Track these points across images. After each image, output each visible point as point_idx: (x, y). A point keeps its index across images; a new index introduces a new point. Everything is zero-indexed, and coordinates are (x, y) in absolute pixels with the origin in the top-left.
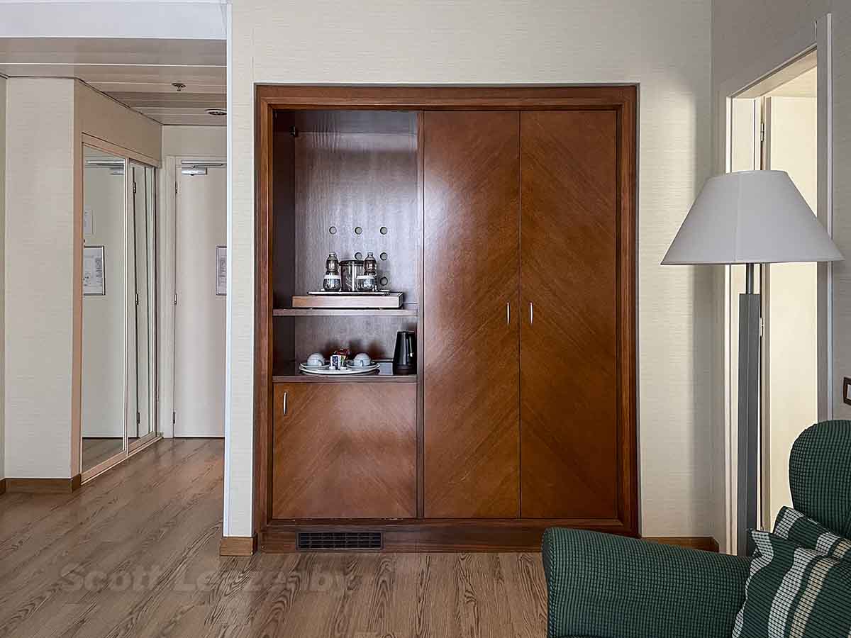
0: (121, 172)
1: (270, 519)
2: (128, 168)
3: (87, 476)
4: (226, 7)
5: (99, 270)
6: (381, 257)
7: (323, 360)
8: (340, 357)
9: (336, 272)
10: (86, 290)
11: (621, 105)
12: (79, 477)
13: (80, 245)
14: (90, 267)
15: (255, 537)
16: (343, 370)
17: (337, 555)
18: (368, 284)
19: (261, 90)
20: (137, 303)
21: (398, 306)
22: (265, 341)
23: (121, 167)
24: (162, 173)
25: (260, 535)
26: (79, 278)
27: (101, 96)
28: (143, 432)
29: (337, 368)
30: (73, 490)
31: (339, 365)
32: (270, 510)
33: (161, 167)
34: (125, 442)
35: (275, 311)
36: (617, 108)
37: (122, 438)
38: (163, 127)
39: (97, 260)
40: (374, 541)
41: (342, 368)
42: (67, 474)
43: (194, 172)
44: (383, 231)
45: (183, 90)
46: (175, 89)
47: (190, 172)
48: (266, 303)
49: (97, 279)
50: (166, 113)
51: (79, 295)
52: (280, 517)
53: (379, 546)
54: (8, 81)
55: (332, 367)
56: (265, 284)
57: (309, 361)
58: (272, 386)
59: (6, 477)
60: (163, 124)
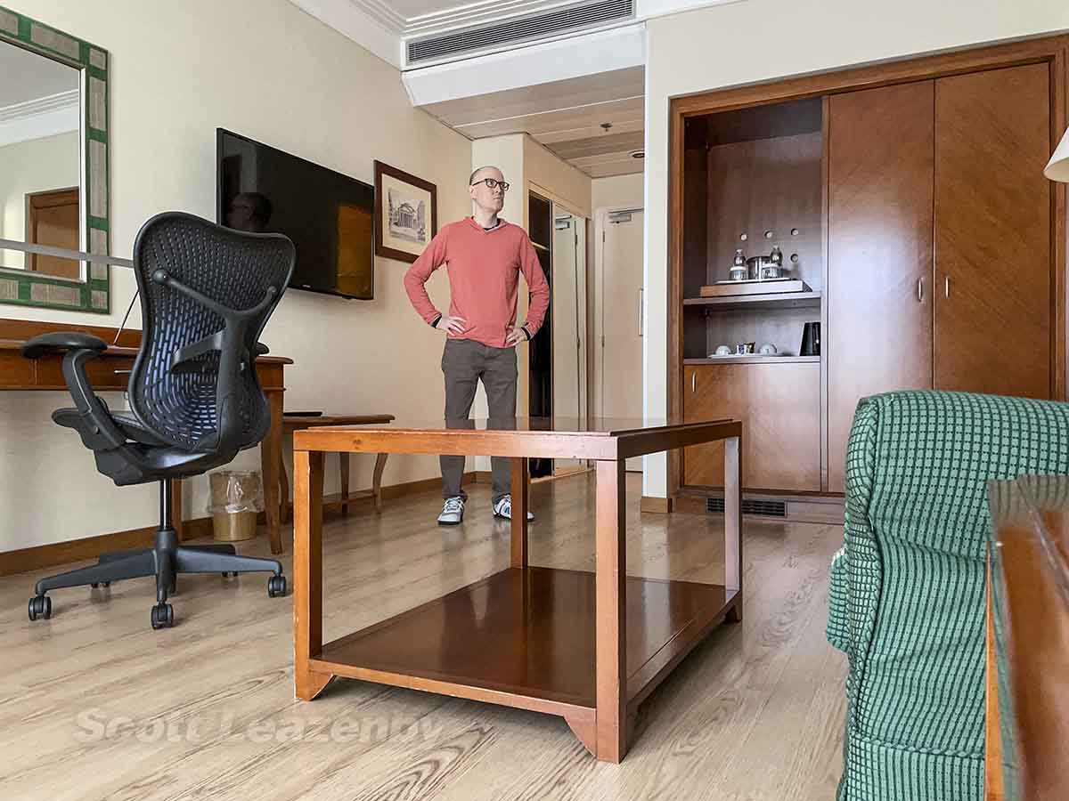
1: (682, 485)
4: (645, 34)
6: (791, 258)
7: (731, 351)
8: (745, 346)
9: (742, 264)
11: (1054, 56)
15: (670, 501)
16: (748, 355)
18: (773, 274)
19: (674, 102)
21: (801, 290)
22: (676, 328)
27: (542, 150)
32: (682, 478)
35: (685, 300)
36: (1049, 59)
38: (593, 181)
40: (778, 510)
41: (748, 353)
44: (795, 232)
45: (609, 131)
46: (603, 132)
48: (677, 293)
50: (596, 161)
52: (692, 484)
53: (783, 514)
54: (475, 144)
55: (738, 354)
56: (676, 277)
57: (717, 352)
58: (682, 367)
59: (476, 470)
60: (593, 178)
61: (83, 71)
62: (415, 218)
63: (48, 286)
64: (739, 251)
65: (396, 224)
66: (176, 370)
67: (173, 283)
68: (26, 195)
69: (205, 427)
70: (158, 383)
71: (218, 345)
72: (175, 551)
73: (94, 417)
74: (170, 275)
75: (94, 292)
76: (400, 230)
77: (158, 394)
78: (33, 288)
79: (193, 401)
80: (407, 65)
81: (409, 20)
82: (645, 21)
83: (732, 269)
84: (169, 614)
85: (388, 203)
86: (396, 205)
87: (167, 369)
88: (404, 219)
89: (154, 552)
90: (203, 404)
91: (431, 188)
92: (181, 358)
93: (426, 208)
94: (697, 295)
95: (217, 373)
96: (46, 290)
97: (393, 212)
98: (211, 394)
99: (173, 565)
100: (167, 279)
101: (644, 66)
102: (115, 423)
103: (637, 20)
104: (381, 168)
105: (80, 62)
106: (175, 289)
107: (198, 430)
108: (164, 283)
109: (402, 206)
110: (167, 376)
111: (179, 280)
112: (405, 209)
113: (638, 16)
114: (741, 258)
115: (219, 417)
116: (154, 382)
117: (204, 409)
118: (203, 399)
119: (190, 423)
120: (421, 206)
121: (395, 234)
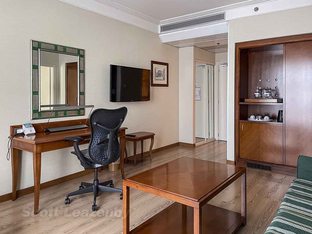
0: (204, 67)
1: (239, 157)
2: (206, 67)
3: (197, 144)
4: (228, 24)
5: (199, 94)
6: (275, 88)
7: (255, 118)
8: (259, 117)
9: (259, 92)
10: (196, 99)
12: (195, 144)
13: (195, 87)
14: (197, 93)
15: (235, 162)
16: (260, 120)
17: (258, 170)
18: (268, 96)
19: (237, 44)
20: (209, 102)
21: (277, 102)
22: (237, 111)
23: (204, 66)
24: (215, 66)
25: (237, 161)
26: (195, 96)
27: (200, 49)
28: (211, 137)
29: (258, 119)
30: (194, 147)
31: (259, 119)
32: (239, 156)
33: (215, 65)
34: (206, 139)
35: (240, 103)
37: (205, 139)
38: (216, 54)
39: (199, 91)
40: (269, 169)
41: (260, 119)
42: (192, 143)
43: (224, 66)
44: (276, 80)
45: (219, 45)
46: (217, 45)
47: (223, 66)
48: (237, 101)
49: (199, 96)
50: (216, 50)
51: (194, 100)
52: (242, 157)
53: (271, 170)
54: (180, 49)
55: (257, 119)
56: (237, 95)
57: (251, 117)
58: (239, 123)
59: (180, 142)
60: (215, 53)
61: (78, 56)
62: (162, 74)
63: (70, 111)
64: (257, 87)
65: (157, 77)
66: (98, 144)
67: (98, 125)
68: (66, 63)
69: (105, 157)
70: (94, 148)
71: (108, 137)
72: (98, 186)
73: (80, 157)
74: (97, 123)
75: (81, 111)
76: (158, 78)
77: (94, 151)
78: (67, 112)
79: (102, 150)
80: (160, 33)
81: (161, 21)
82: (228, 21)
83: (255, 94)
84: (96, 208)
85: (155, 71)
86: (157, 71)
87: (97, 144)
88: (159, 75)
89: (93, 186)
90: (105, 151)
91: (167, 64)
92: (100, 141)
93: (165, 71)
94: (243, 101)
95: (108, 143)
96: (70, 112)
97: (156, 74)
98: (107, 148)
99: (98, 189)
100: (96, 124)
101: (228, 33)
102: (85, 157)
103: (225, 21)
104: (153, 62)
105: (78, 54)
106: (99, 126)
107: (103, 158)
108: (96, 125)
109: (159, 71)
110: (96, 145)
111: (99, 124)
112: (159, 72)
113: (226, 19)
114: (258, 89)
115: (108, 154)
116: (94, 147)
117: (105, 152)
118: (105, 149)
119: (102, 157)
120: (164, 70)
121: (156, 80)
